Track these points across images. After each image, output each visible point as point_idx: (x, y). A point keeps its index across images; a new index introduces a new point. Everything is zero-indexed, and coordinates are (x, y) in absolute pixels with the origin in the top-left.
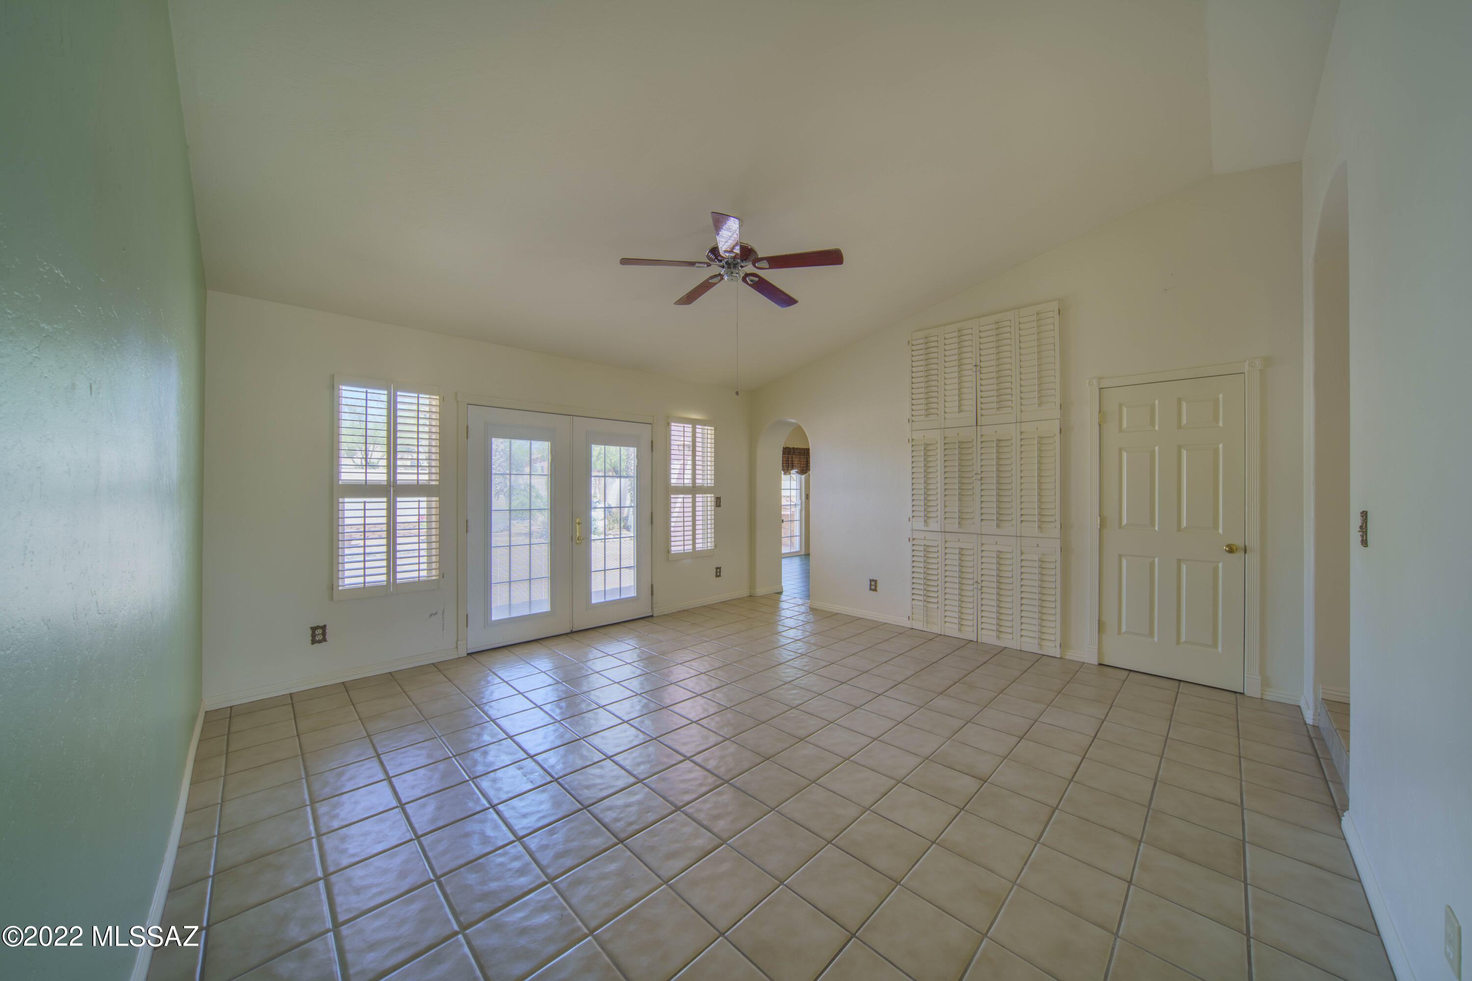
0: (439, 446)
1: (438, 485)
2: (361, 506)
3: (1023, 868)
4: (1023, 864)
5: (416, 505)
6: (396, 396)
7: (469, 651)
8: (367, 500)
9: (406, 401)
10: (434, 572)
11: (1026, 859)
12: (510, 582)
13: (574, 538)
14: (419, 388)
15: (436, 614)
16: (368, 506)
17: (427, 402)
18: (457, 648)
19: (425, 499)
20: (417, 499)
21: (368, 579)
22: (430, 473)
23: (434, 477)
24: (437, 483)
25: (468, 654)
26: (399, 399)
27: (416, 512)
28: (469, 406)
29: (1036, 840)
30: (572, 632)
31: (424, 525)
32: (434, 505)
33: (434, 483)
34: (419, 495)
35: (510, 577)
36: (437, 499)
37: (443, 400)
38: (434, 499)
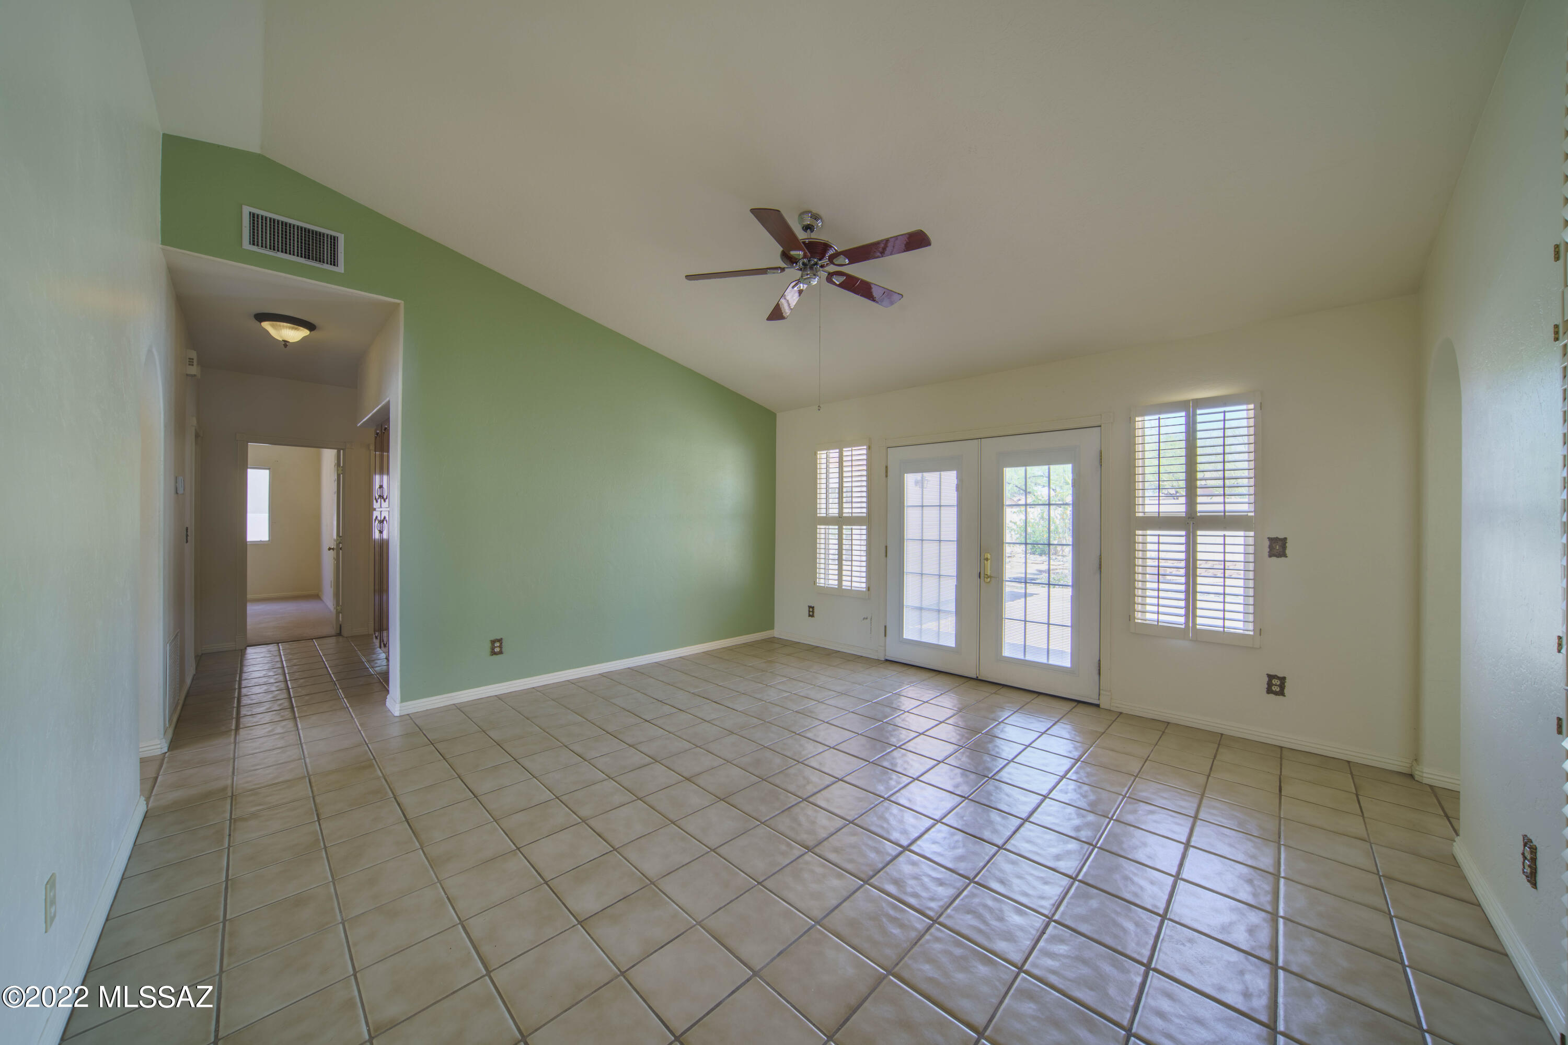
0: (866, 486)
3: (446, 894)
4: (450, 897)
6: (843, 452)
7: (887, 658)
9: (848, 454)
11: (453, 902)
13: (982, 575)
15: (867, 619)
16: (828, 531)
19: (858, 527)
21: (830, 582)
22: (861, 508)
23: (863, 510)
25: (885, 660)
26: (845, 454)
29: (464, 923)
30: (977, 679)
32: (863, 532)
33: (863, 515)
34: (855, 525)
36: (866, 527)
38: (863, 527)
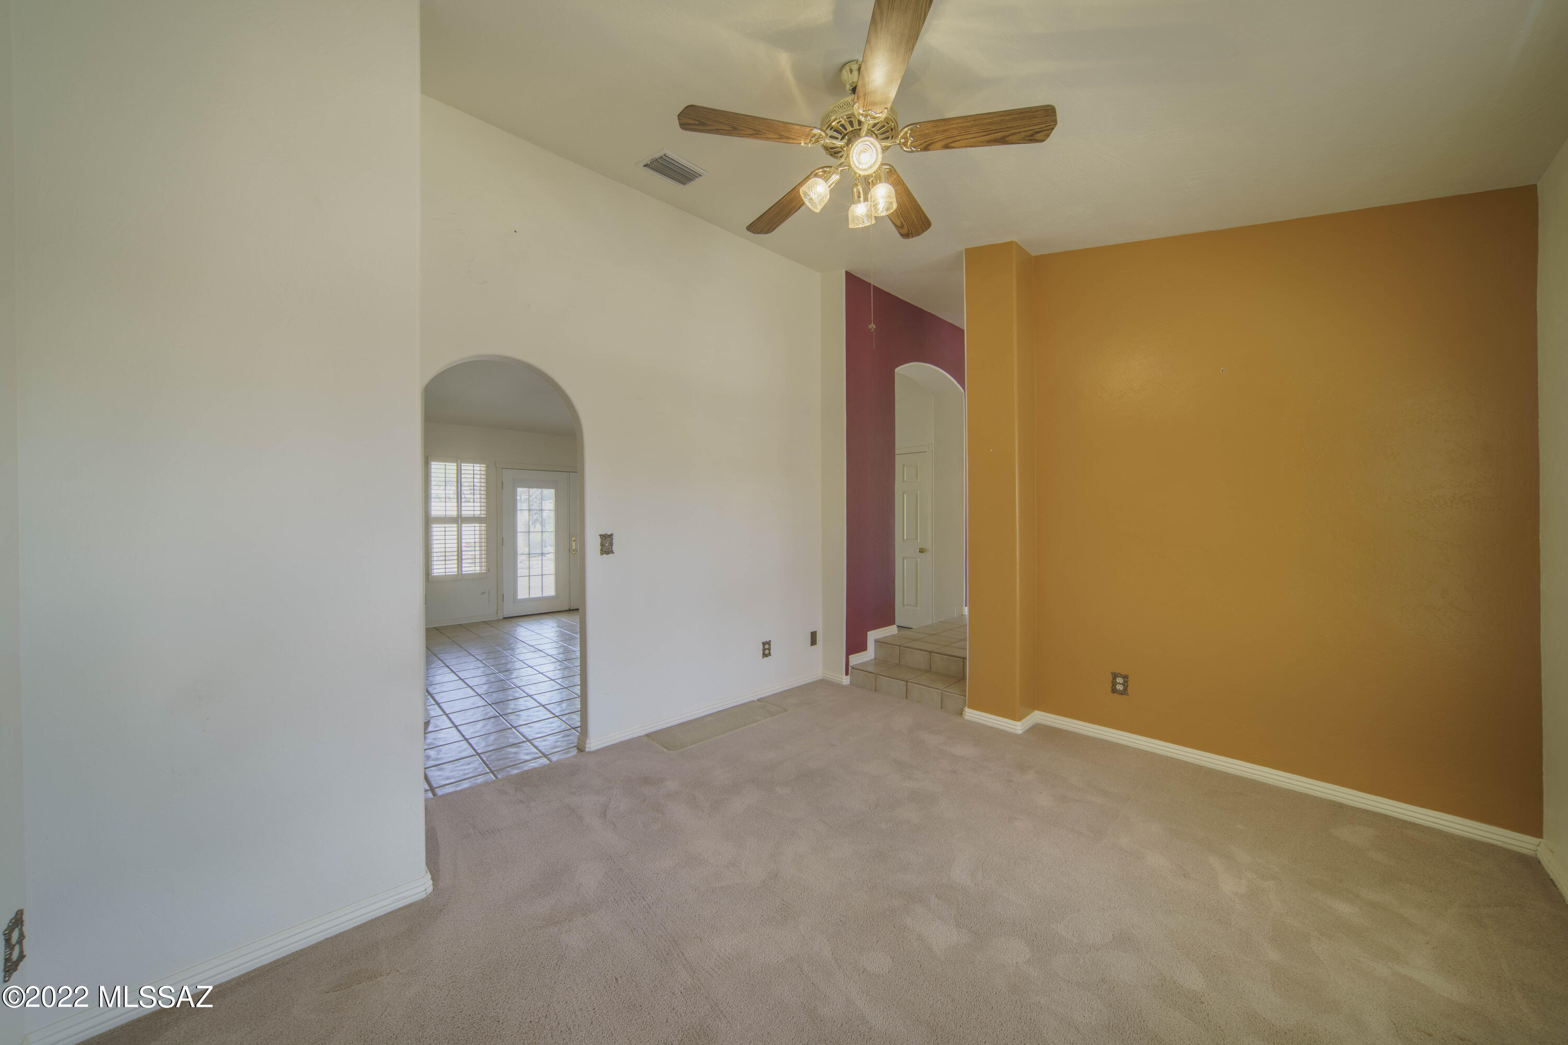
0: (486, 494)
1: (486, 517)
2: (443, 529)
5: (473, 529)
6: (461, 466)
7: (504, 616)
8: (446, 526)
9: (467, 468)
10: (483, 568)
12: (529, 576)
13: (571, 550)
14: (474, 461)
15: (484, 593)
16: (447, 529)
17: (478, 469)
18: (497, 613)
19: (478, 525)
20: (474, 525)
21: (447, 570)
22: (481, 510)
23: (483, 512)
24: (485, 516)
25: (504, 618)
26: (463, 468)
27: (473, 532)
28: (503, 469)
30: (570, 610)
31: (477, 545)
32: (483, 528)
33: (483, 516)
34: (474, 523)
35: (529, 573)
36: (485, 525)
37: (487, 467)
38: (483, 525)
